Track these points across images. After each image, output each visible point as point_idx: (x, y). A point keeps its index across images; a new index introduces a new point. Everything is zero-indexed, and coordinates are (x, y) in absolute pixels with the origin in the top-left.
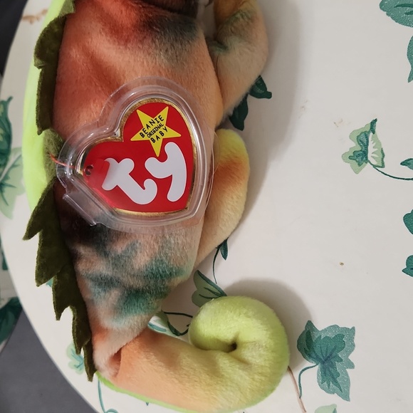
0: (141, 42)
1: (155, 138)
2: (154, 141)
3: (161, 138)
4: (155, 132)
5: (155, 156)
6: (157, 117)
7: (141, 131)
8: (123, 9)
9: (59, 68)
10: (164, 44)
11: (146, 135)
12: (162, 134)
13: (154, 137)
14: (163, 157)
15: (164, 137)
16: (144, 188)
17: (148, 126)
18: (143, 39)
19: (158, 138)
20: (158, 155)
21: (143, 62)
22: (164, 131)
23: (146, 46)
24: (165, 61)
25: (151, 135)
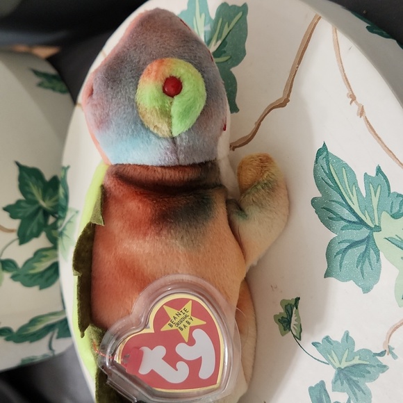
0: (159, 234)
1: (183, 327)
2: (182, 329)
3: (189, 326)
4: (182, 322)
5: (184, 341)
6: (182, 309)
7: (169, 322)
8: (140, 205)
9: (93, 264)
10: (179, 232)
11: (174, 325)
12: (189, 323)
13: (181, 326)
14: (191, 342)
15: (191, 325)
16: (177, 370)
17: (175, 318)
18: (160, 231)
19: (185, 326)
20: (187, 341)
21: (162, 252)
22: (190, 321)
23: (163, 238)
24: (182, 248)
25: (178, 324)
